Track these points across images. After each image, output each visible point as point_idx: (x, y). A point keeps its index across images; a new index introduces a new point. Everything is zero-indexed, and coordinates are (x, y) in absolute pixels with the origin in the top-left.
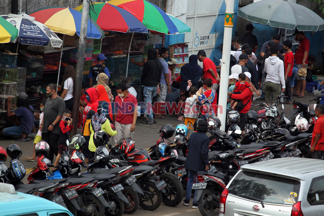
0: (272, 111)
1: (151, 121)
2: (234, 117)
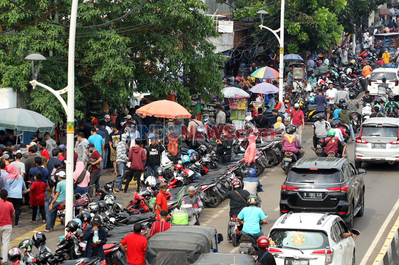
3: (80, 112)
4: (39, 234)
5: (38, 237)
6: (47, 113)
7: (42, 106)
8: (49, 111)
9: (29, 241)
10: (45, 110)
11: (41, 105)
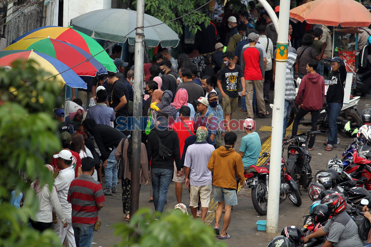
0: (340, 165)
1: (109, 191)
2: (328, 181)
3: (204, 15)
4: (293, 229)
5: (290, 234)
6: (163, 17)
7: (155, 6)
8: (165, 14)
9: (285, 241)
10: (158, 12)
11: (153, 4)
